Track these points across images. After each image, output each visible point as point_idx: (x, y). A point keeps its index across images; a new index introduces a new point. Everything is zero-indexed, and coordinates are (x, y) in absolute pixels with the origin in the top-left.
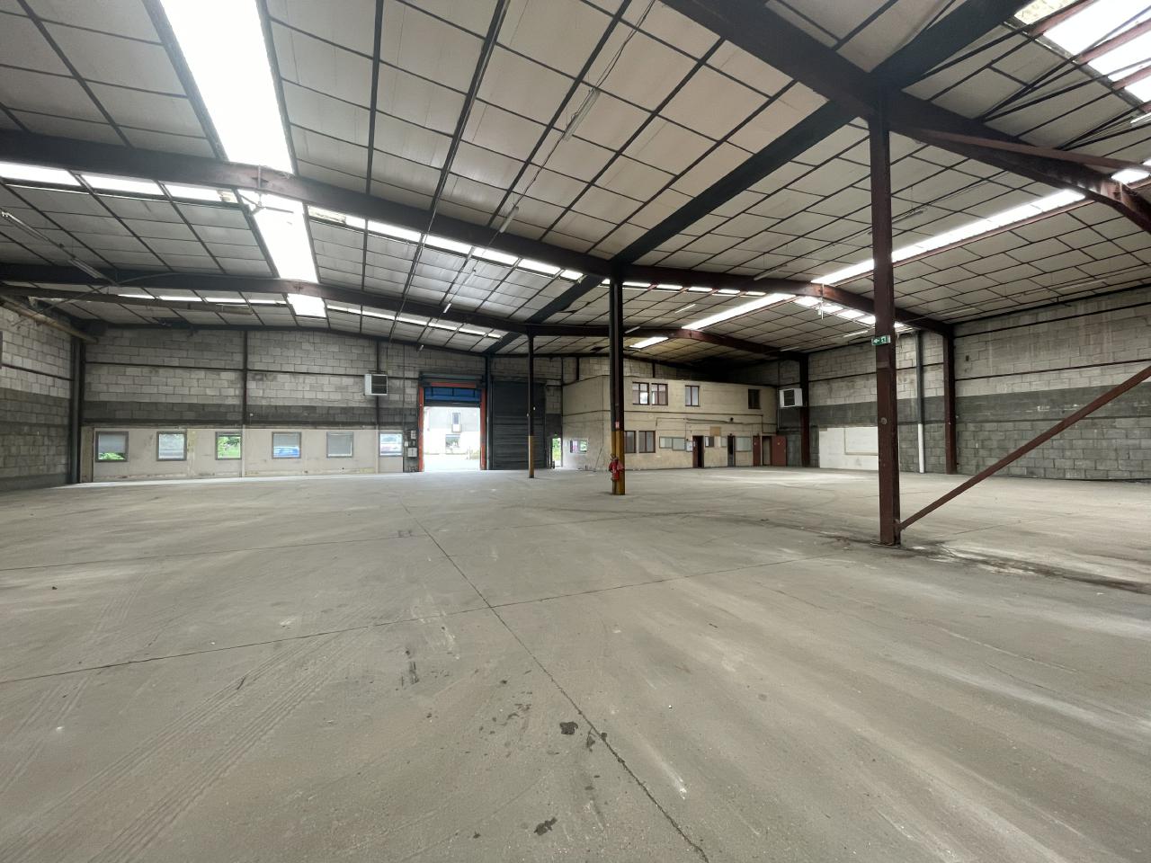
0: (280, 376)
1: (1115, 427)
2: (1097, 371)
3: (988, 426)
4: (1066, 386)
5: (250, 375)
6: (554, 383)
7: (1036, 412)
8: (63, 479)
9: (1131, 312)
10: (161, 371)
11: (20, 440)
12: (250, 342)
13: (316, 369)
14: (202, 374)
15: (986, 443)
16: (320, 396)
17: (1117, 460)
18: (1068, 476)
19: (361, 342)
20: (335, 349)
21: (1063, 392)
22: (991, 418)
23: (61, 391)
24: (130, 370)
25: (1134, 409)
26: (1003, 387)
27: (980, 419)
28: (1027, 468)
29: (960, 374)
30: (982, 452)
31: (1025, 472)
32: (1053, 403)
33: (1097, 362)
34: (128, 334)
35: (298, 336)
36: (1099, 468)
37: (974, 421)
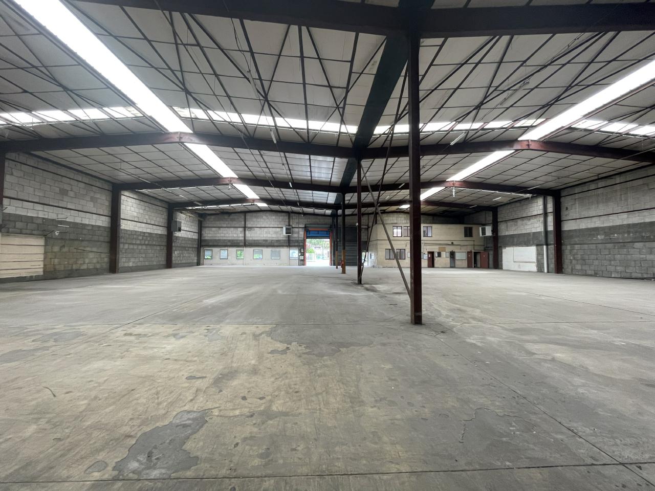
0: (256, 229)
1: (634, 248)
2: (625, 215)
3: (576, 246)
4: (611, 224)
5: (246, 229)
6: (364, 227)
7: (598, 239)
8: (196, 264)
9: (640, 182)
10: (221, 229)
11: (186, 252)
12: (247, 217)
13: (267, 226)
14: (232, 229)
15: (575, 256)
16: (269, 236)
17: (635, 267)
18: (613, 276)
19: (283, 214)
20: (274, 217)
21: (610, 228)
22: (578, 242)
23: (196, 236)
24: (213, 229)
25: (643, 237)
26: (584, 225)
27: (572, 243)
28: (594, 271)
29: (563, 218)
30: (574, 262)
31: (593, 273)
32: (606, 234)
33: (626, 210)
34: (213, 217)
35: (261, 214)
36: (627, 271)
37: (571, 244)
